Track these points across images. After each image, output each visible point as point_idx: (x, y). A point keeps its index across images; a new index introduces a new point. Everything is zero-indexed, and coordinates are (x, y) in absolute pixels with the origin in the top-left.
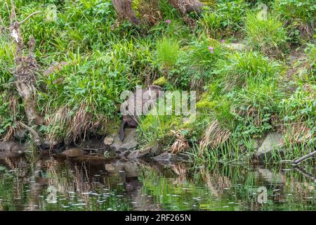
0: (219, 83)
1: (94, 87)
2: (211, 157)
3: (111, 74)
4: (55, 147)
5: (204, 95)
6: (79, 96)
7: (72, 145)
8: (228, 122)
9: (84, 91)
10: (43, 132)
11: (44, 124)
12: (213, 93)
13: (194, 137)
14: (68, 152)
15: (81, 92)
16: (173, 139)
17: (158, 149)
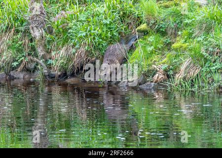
0: (191, 29)
1: (92, 31)
2: (185, 86)
3: (105, 21)
4: (60, 76)
5: (178, 39)
6: (81, 38)
7: (73, 75)
8: (199, 59)
9: (84, 34)
10: (50, 64)
11: (50, 59)
12: (186, 37)
13: (171, 71)
14: (70, 80)
15: (83, 35)
16: (154, 72)
17: (143, 79)
